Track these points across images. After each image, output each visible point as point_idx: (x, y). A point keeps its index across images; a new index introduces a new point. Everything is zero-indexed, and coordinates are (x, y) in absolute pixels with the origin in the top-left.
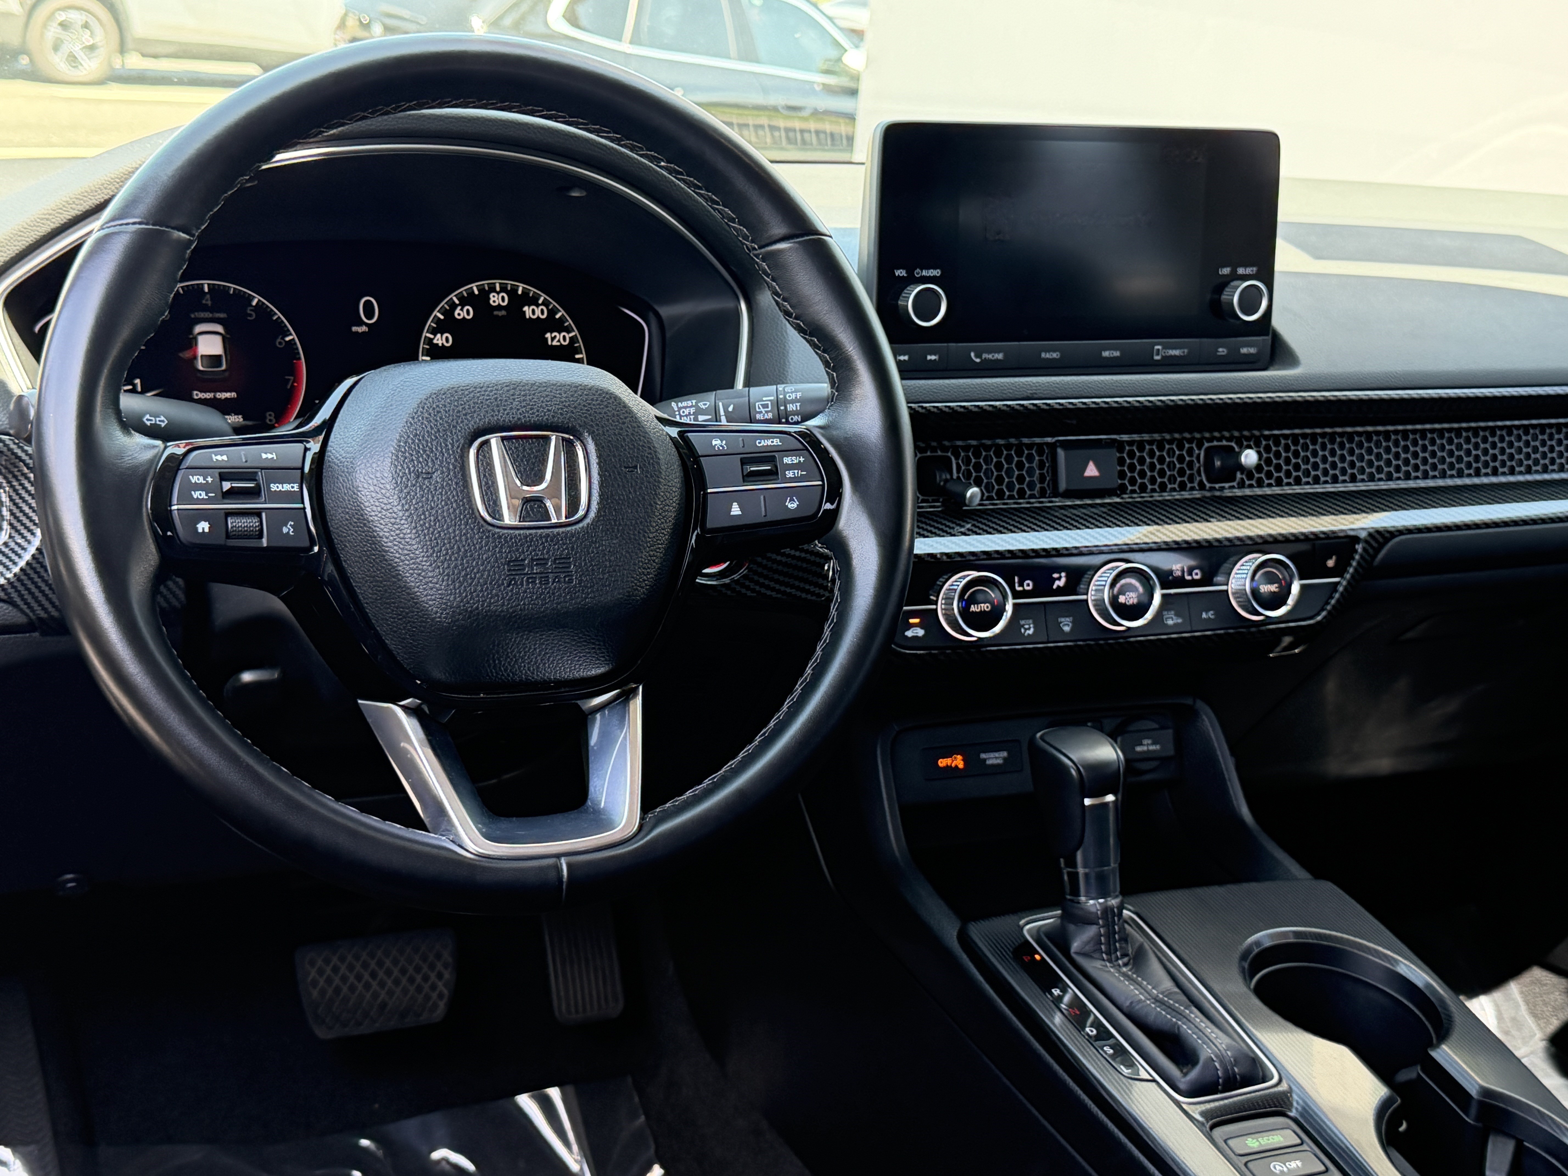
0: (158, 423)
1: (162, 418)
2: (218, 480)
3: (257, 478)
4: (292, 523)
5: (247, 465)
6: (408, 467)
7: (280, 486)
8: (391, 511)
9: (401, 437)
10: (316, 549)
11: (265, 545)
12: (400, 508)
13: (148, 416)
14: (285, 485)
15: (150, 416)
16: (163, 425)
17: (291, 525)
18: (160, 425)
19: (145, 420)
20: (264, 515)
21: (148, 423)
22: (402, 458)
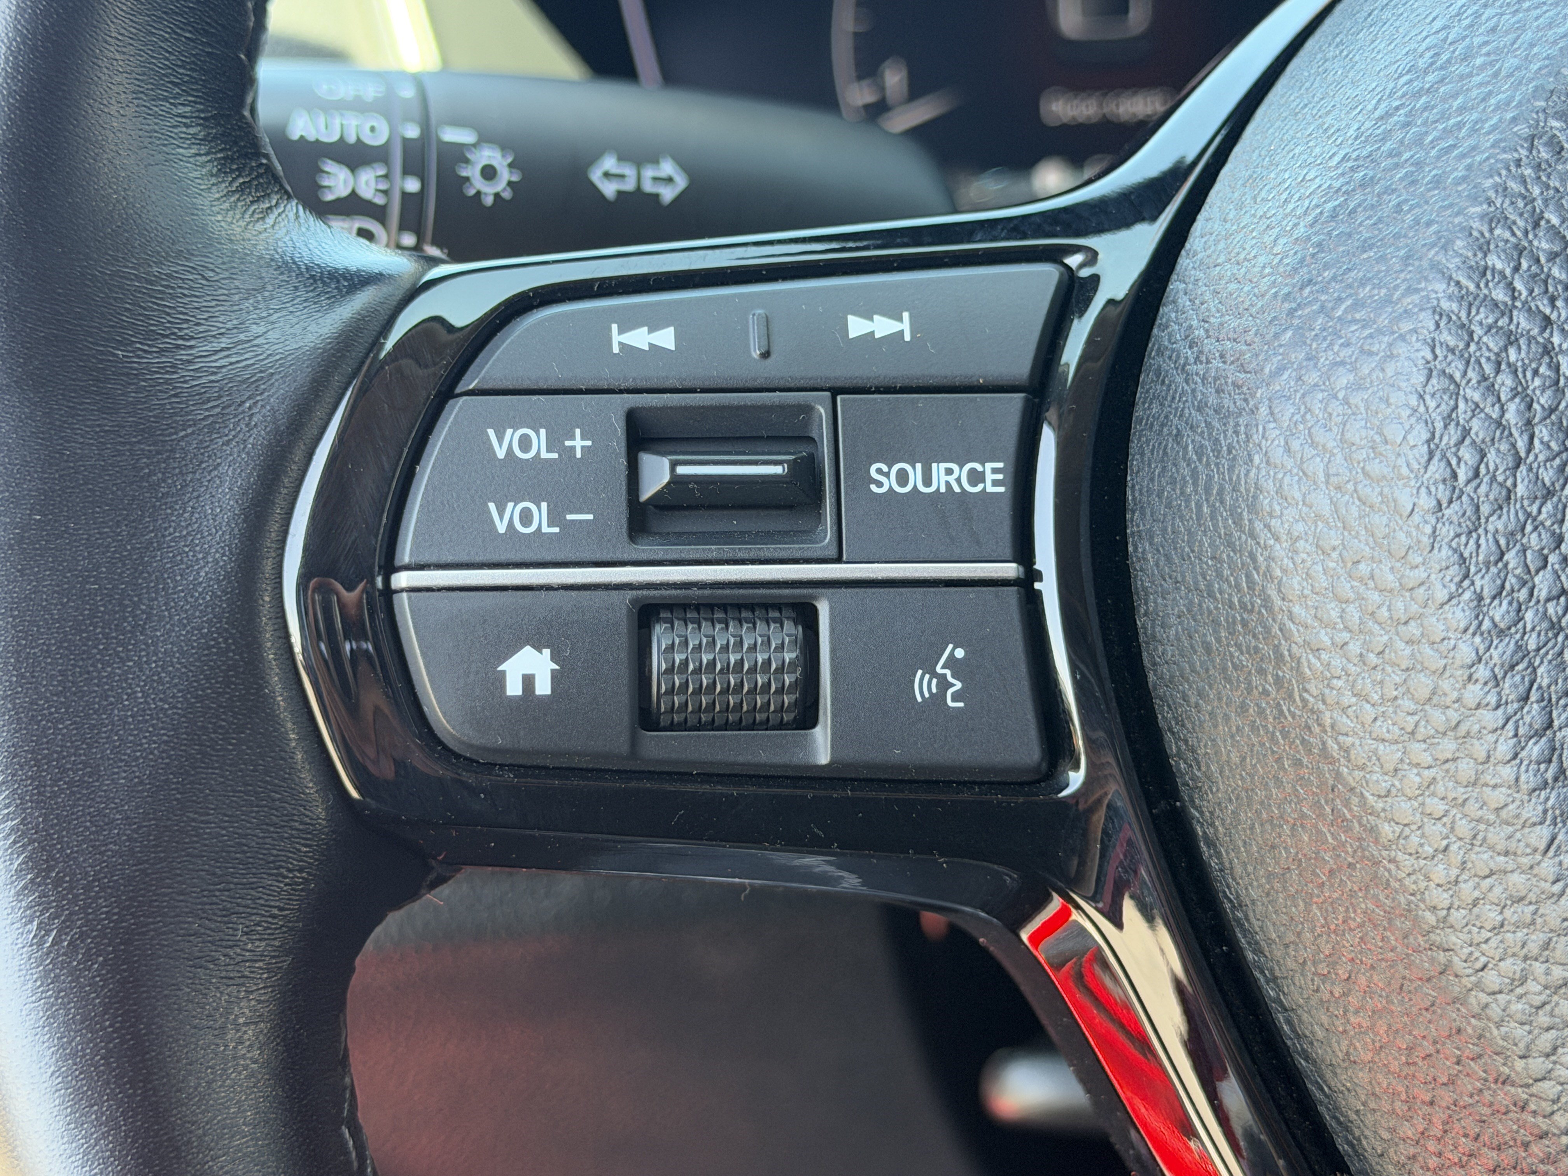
0: (648, 187)
1: (668, 168)
2: (618, 442)
3: (814, 435)
4: (960, 653)
5: (771, 370)
6: (1520, 392)
7: (915, 474)
8: (1414, 629)
9: (1493, 220)
10: (1076, 779)
11: (823, 758)
12: (1460, 615)
13: (609, 163)
14: (938, 469)
15: (621, 158)
16: (668, 194)
17: (952, 662)
18: (656, 196)
19: (596, 176)
20: (824, 609)
21: (609, 189)
22: (1493, 343)
